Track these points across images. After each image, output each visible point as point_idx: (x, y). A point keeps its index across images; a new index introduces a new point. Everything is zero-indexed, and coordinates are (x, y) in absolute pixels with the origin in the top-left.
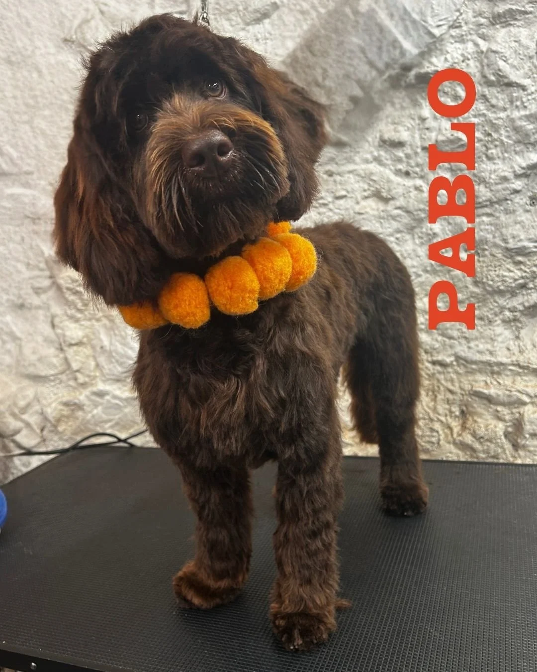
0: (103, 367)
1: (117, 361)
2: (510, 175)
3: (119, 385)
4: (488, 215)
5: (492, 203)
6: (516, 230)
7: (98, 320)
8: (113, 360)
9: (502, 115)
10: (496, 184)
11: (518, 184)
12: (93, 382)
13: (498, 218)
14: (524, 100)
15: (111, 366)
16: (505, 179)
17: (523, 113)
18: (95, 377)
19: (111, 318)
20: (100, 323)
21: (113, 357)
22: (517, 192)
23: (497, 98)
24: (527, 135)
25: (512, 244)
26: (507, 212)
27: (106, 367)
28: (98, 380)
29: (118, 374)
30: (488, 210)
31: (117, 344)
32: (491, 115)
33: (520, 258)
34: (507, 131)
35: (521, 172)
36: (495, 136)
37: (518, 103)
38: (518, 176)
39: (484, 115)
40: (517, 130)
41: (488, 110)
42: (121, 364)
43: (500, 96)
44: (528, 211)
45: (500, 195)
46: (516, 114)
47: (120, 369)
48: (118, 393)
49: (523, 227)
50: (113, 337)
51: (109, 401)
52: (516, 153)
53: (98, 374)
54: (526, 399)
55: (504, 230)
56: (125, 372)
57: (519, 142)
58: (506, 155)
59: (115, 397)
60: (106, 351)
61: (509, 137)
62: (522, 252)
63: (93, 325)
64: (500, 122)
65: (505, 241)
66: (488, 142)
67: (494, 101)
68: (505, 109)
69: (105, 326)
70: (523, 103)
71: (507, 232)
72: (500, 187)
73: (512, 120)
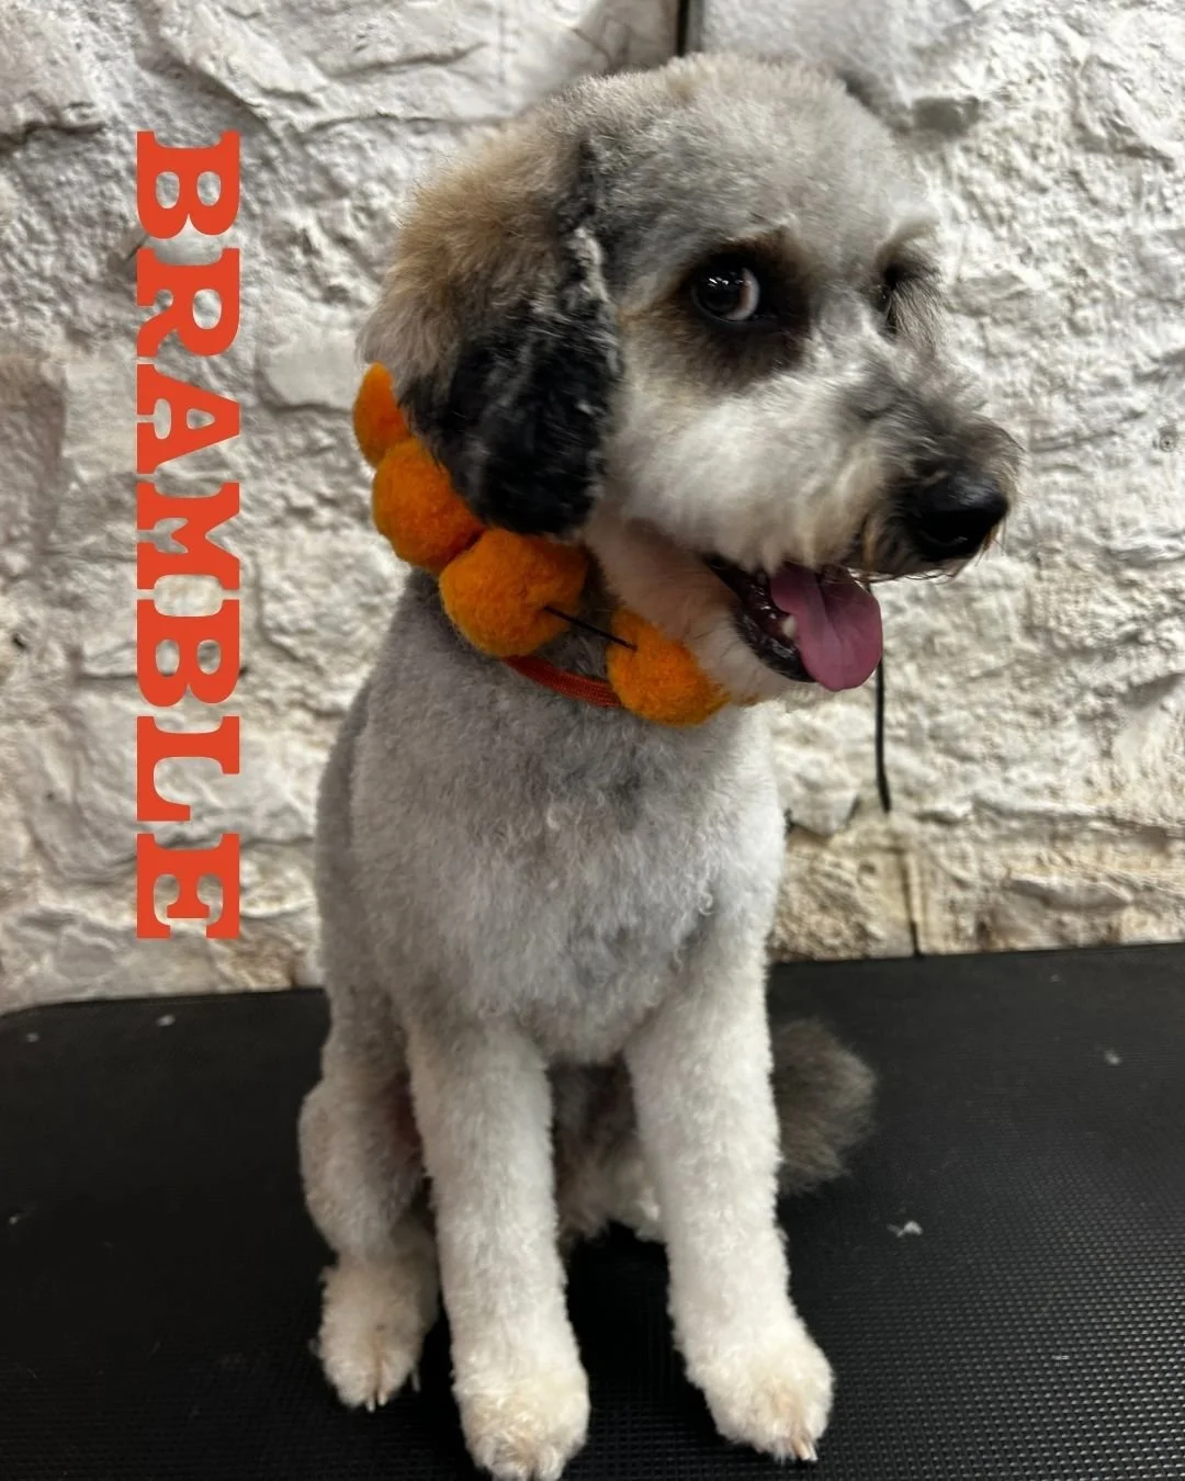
0: (55, 848)
1: (98, 834)
2: (1125, 376)
3: (103, 895)
4: (1068, 468)
5: (1078, 440)
6: (1131, 507)
7: (34, 721)
8: (86, 831)
9: (1115, 225)
10: (1093, 394)
11: (1139, 398)
12: (27, 889)
13: (1089, 476)
14: (1167, 192)
15: (81, 848)
16: (1113, 384)
17: (1162, 224)
18: (30, 877)
19: (75, 716)
20: (43, 730)
21: (86, 823)
22: (1135, 415)
23: (1105, 182)
24: (1168, 280)
25: (1120, 541)
26: (1111, 462)
27: (63, 849)
28: (40, 883)
29: (100, 867)
30: (1067, 457)
31: (97, 787)
32: (1089, 224)
33: (1132, 574)
34: (1123, 267)
35: (1148, 367)
36: (1095, 275)
37: (1153, 200)
38: (1141, 378)
39: (1072, 222)
40: (1145, 265)
41: (1082, 210)
42: (109, 841)
43: (1113, 178)
44: (1156, 463)
45: (1101, 422)
46: (1146, 227)
47: (106, 854)
48: (99, 917)
49: (1146, 501)
50: (84, 768)
51: (72, 939)
52: (1139, 320)
53: (39, 869)
54: (1125, 894)
55: (1102, 508)
56: (122, 862)
57: (1148, 295)
58: (1117, 324)
59: (93, 929)
60: (62, 806)
61: (1125, 281)
62: (1141, 559)
63: (20, 735)
64: (1107, 242)
65: (1104, 532)
66: (1076, 289)
67: (1097, 190)
68: (1121, 212)
69: (58, 739)
70: (1162, 198)
71: (1110, 511)
72: (1099, 402)
73: (1137, 241)
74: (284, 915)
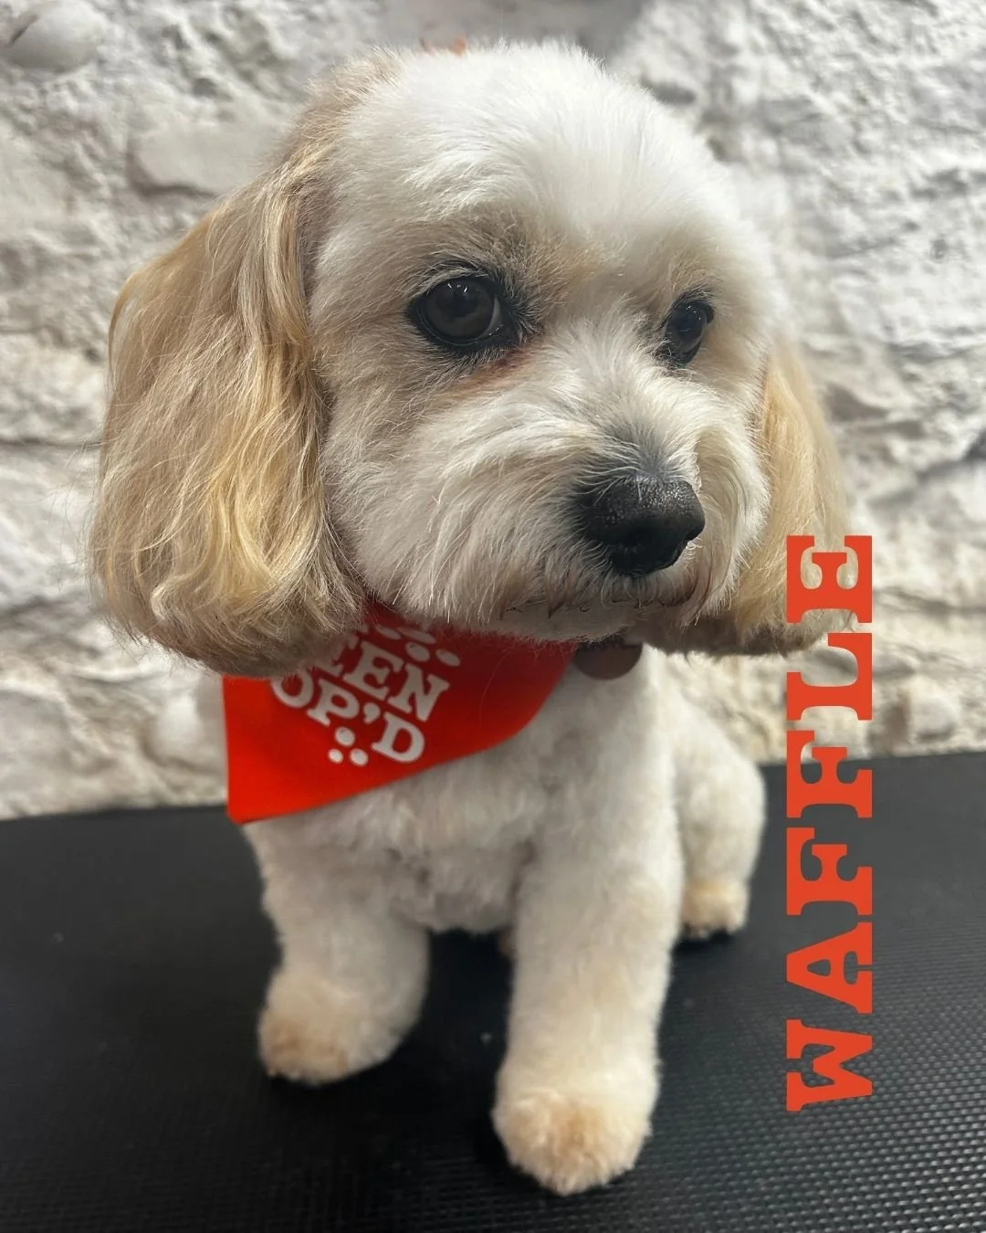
2: (901, 187)
4: (858, 272)
5: (864, 246)
6: (909, 307)
9: (890, 60)
10: (877, 206)
11: (915, 211)
13: (874, 280)
14: (934, 34)
16: (893, 197)
17: (930, 61)
22: (911, 227)
23: (881, 23)
24: (936, 109)
25: (903, 336)
26: (896, 269)
30: (854, 262)
32: (868, 57)
33: (912, 368)
34: (898, 98)
35: (921, 183)
36: (875, 102)
37: (921, 40)
38: (918, 194)
39: (854, 57)
40: (917, 95)
41: (863, 46)
43: (890, 21)
44: (930, 270)
45: (887, 229)
46: (917, 63)
49: (923, 302)
52: (914, 144)
54: (913, 661)
55: (886, 308)
57: (920, 122)
58: (895, 147)
61: (901, 110)
62: (920, 354)
64: (884, 75)
65: (888, 329)
66: (863, 115)
67: (875, 29)
68: (894, 49)
70: (929, 39)
71: (894, 310)
72: (882, 213)
73: (908, 74)
74: (139, 679)
